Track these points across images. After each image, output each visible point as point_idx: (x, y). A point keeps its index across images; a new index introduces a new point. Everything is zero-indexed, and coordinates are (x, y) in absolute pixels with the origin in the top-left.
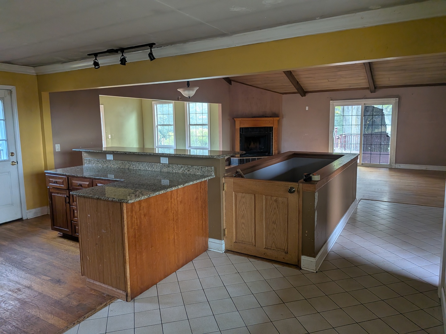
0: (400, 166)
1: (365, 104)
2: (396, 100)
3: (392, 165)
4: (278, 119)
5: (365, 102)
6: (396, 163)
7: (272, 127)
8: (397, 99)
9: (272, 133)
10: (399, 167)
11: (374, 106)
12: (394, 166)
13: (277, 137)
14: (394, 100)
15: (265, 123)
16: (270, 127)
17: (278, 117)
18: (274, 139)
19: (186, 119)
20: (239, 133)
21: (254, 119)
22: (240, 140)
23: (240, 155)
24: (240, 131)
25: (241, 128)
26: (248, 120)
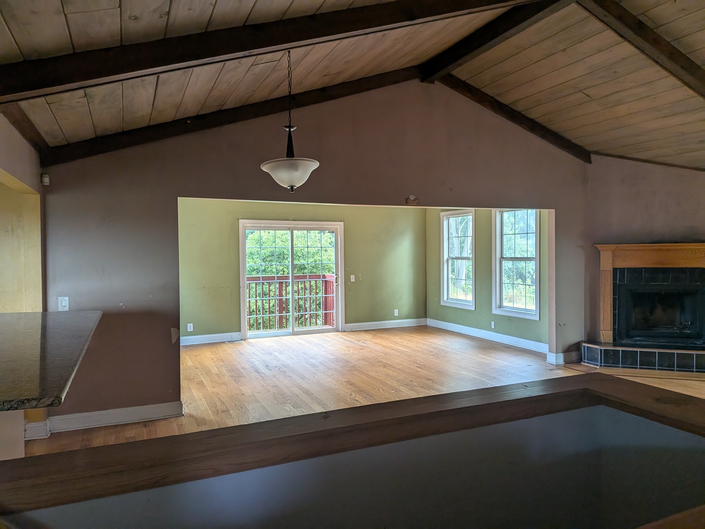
19: (494, 246)
20: (609, 281)
21: (657, 246)
22: (614, 299)
23: (614, 340)
24: (615, 278)
25: (617, 269)
26: (638, 250)
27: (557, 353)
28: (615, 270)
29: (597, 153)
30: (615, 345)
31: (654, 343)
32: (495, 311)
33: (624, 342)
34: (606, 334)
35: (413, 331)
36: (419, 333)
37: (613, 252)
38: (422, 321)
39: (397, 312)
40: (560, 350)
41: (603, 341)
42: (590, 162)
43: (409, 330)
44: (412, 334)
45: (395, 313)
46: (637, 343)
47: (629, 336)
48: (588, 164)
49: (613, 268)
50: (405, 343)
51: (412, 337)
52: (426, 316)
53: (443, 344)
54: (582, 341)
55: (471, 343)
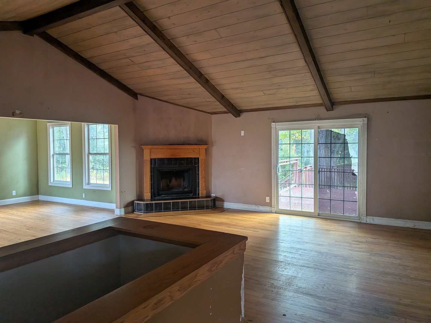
0: (374, 221)
1: (319, 127)
2: (364, 121)
3: (362, 217)
4: (205, 147)
5: (319, 125)
6: (367, 215)
7: (199, 158)
8: (366, 119)
9: (198, 166)
10: (372, 222)
11: (332, 130)
12: (365, 220)
13: (205, 172)
14: (361, 122)
15: (187, 153)
16: (195, 159)
17: (206, 144)
18: (201, 175)
19: (84, 146)
20: (148, 166)
21: (171, 147)
22: (151, 175)
23: (151, 197)
24: (151, 164)
25: (152, 159)
26: (163, 149)
27: (120, 208)
28: (151, 159)
29: (141, 94)
30: (151, 200)
31: (171, 197)
32: (85, 187)
33: (156, 198)
34: (147, 195)
35: (27, 205)
36: (32, 206)
37: (150, 149)
38: (35, 198)
39: (15, 193)
40: (122, 206)
41: (146, 199)
42: (137, 99)
43: (24, 204)
44: (26, 207)
45: (13, 193)
46: (163, 198)
47: (159, 195)
48: (137, 100)
49: (150, 159)
50: (19, 213)
51: (27, 209)
52: (38, 194)
53: (48, 212)
54: (135, 200)
55: (68, 208)
